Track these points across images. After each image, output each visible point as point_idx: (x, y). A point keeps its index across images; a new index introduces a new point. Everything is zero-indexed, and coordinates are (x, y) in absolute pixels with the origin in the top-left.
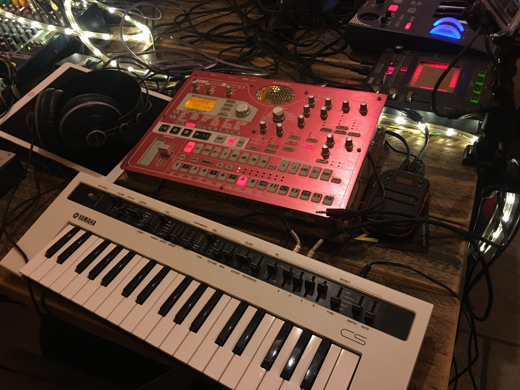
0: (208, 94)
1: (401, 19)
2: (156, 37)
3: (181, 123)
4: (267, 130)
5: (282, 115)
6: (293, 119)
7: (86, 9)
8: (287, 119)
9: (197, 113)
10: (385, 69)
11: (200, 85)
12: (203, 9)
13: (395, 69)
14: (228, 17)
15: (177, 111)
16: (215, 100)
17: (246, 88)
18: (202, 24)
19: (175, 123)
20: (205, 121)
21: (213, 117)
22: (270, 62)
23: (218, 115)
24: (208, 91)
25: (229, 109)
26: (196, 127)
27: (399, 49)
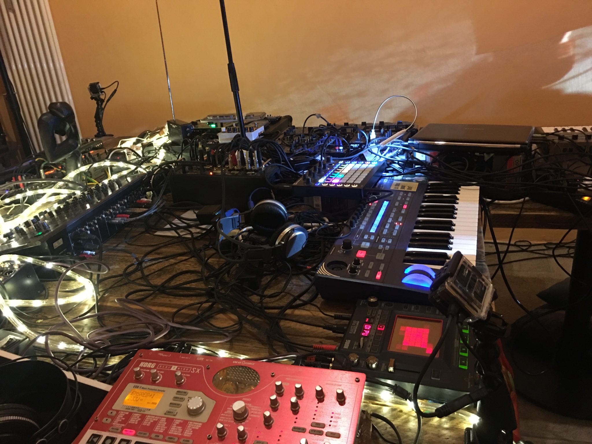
0: (154, 383)
1: (370, 267)
2: (101, 294)
3: (116, 431)
4: (226, 434)
5: (244, 411)
6: (257, 415)
7: (17, 270)
8: (251, 415)
9: (140, 412)
10: (361, 329)
11: (145, 370)
12: (159, 254)
13: (371, 327)
14: (187, 263)
15: (113, 411)
16: (162, 391)
17: (201, 371)
18: (156, 273)
19: (109, 431)
20: (148, 425)
21: (158, 418)
22: (232, 320)
23: (165, 414)
24: (154, 379)
25: (179, 405)
26: (135, 435)
27: (373, 302)
